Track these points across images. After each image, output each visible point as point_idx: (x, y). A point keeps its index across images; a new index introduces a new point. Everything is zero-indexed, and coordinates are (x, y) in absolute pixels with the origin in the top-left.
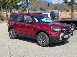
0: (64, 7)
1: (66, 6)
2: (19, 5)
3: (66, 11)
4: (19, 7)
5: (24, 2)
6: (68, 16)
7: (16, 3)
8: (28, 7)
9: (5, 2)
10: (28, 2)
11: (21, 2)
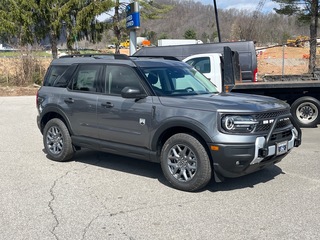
0: (281, 28)
1: (290, 24)
2: (101, 24)
3: (291, 45)
4: (101, 31)
5: (120, 12)
6: (297, 63)
7: (91, 14)
8: (135, 30)
9: (47, 11)
10: (137, 10)
11: (110, 12)
